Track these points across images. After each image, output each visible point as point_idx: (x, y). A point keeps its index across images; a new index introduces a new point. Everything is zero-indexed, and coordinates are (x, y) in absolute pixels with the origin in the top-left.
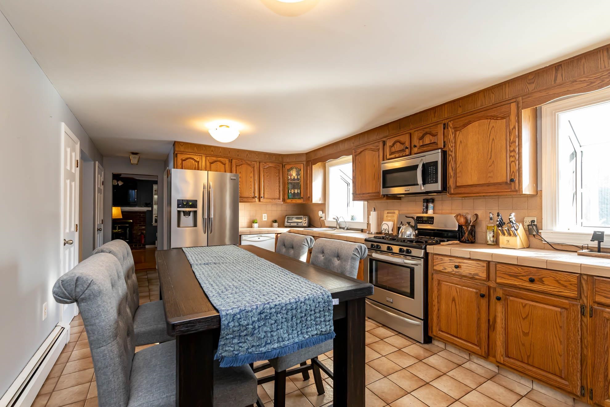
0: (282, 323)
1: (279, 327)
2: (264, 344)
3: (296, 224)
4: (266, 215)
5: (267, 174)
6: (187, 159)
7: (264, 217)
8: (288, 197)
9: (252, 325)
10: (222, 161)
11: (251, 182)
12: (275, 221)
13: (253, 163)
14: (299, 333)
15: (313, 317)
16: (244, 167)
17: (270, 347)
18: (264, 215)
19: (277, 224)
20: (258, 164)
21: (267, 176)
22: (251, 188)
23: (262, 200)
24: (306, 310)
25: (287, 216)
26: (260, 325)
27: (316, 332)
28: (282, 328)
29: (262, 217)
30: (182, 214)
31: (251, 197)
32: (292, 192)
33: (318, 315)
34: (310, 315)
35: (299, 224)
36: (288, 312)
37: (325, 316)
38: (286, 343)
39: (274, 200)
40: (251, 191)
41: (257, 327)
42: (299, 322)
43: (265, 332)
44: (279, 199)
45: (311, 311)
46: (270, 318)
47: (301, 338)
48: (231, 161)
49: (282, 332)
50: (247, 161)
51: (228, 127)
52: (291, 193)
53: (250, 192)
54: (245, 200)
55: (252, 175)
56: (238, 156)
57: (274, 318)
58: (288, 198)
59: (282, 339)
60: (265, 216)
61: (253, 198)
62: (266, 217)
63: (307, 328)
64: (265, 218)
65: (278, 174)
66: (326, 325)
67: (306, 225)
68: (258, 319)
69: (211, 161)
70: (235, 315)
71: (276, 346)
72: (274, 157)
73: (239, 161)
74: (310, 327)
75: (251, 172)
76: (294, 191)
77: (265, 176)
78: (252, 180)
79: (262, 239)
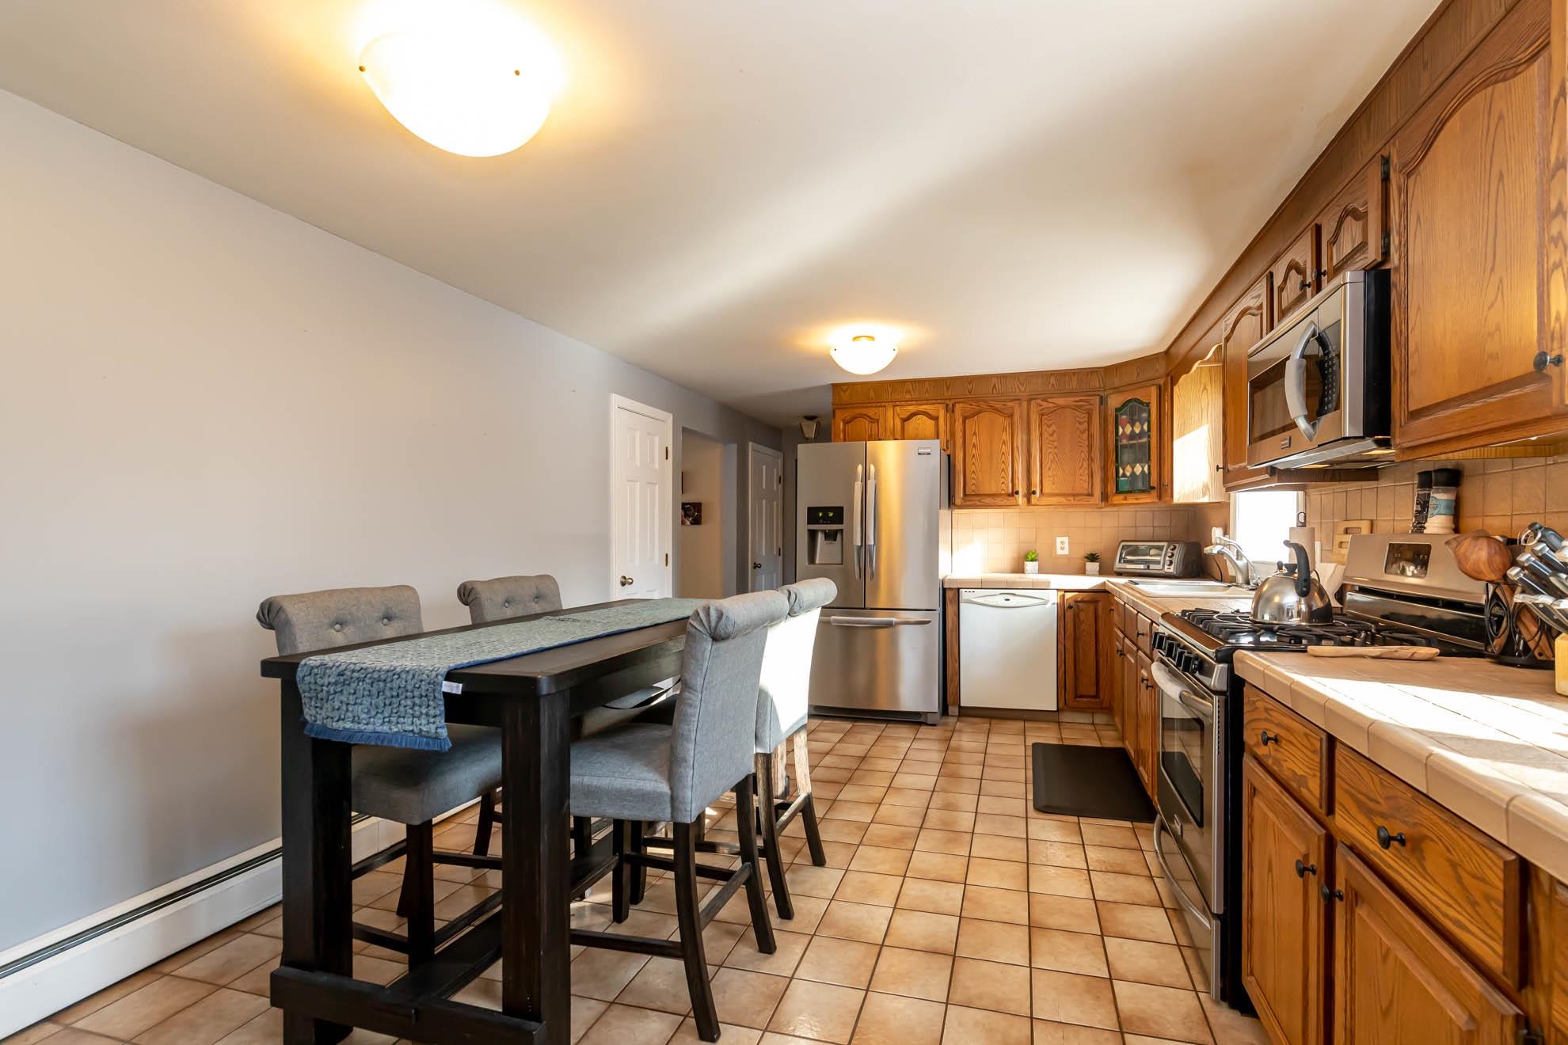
0: (363, 696)
1: (359, 701)
2: (336, 719)
3: (1142, 567)
4: (1066, 539)
5: (1050, 430)
6: (855, 418)
7: (1059, 545)
8: (1117, 489)
9: (327, 687)
10: (928, 411)
11: (1003, 453)
12: (1092, 558)
13: (1010, 404)
14: (387, 720)
15: (409, 702)
16: (986, 417)
17: (341, 725)
18: (1059, 540)
19: (1098, 564)
20: (1025, 404)
21: (1052, 435)
22: (1003, 470)
23: (1034, 499)
24: (400, 687)
25: (1123, 544)
26: (337, 690)
27: (411, 728)
28: (361, 704)
29: (1053, 545)
30: (820, 537)
31: (1003, 492)
32: (1128, 474)
33: (417, 701)
34: (406, 697)
35: (1152, 567)
36: (372, 683)
37: (429, 706)
38: (362, 727)
39: (1074, 499)
40: (1003, 477)
41: (332, 691)
42: (387, 702)
43: (342, 702)
44: (1091, 495)
45: (407, 691)
46: (349, 685)
47: (386, 728)
48: (950, 410)
49: (360, 710)
50: (992, 403)
51: (872, 338)
52: (1124, 475)
53: (1003, 480)
54: (988, 500)
55: (1006, 436)
56: (970, 392)
57: (354, 685)
58: (1118, 492)
59: (359, 719)
60: (1062, 543)
61: (1009, 495)
62: (1066, 546)
63: (399, 717)
64: (1063, 548)
65: (1086, 424)
66: (429, 723)
67: (1171, 570)
68: (336, 681)
69: (904, 416)
70: (312, 668)
71: (348, 725)
72: (1075, 379)
73: (971, 405)
74: (404, 717)
75: (1004, 429)
76: (1133, 469)
77: (1045, 435)
78: (1007, 449)
79: (1014, 601)
